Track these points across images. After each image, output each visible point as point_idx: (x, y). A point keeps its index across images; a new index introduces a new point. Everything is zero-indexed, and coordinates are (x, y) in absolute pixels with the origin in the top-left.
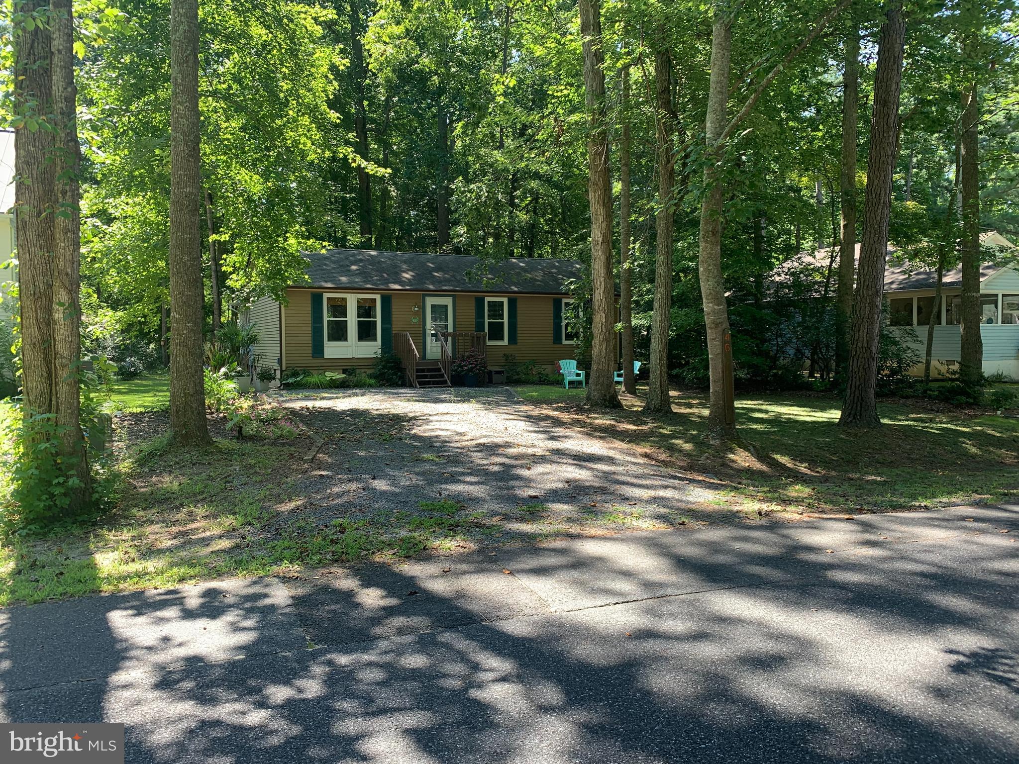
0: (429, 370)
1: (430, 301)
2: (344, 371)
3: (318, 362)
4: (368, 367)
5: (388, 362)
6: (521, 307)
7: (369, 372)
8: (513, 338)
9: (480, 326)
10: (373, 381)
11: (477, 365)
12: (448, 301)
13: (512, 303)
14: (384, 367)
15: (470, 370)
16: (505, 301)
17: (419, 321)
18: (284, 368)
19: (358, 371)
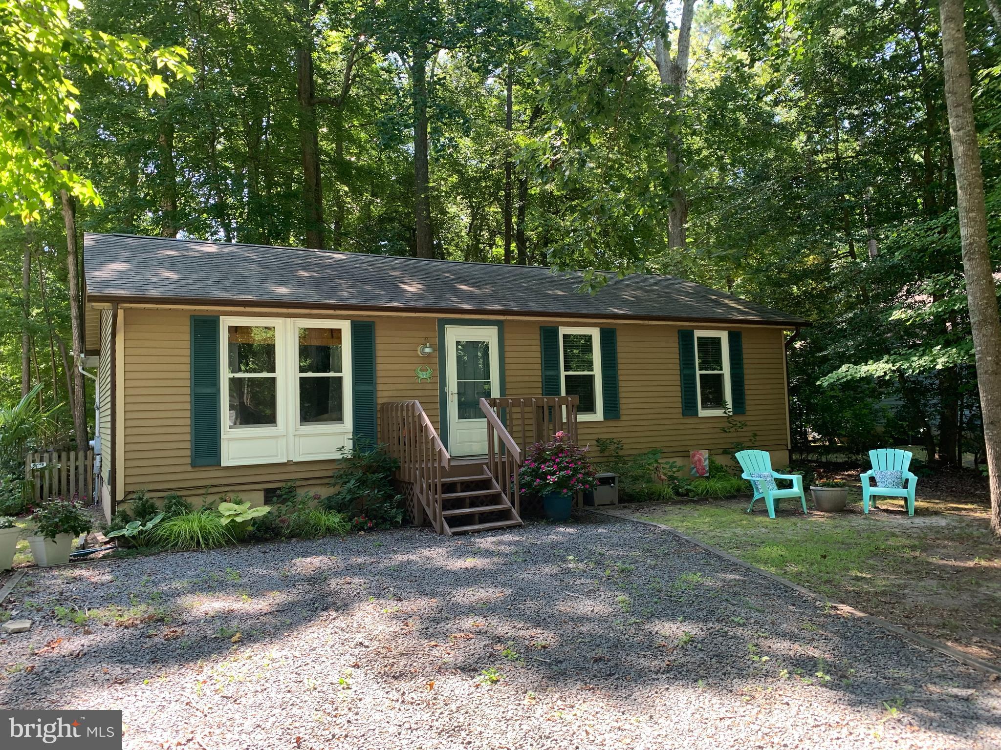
0: (467, 486)
1: (455, 335)
2: (270, 496)
3: (206, 476)
4: (321, 481)
5: (369, 469)
6: (623, 344)
7: (325, 492)
8: (612, 408)
9: (550, 385)
10: (334, 519)
11: (576, 471)
12: (488, 335)
13: (608, 337)
14: (362, 483)
15: (561, 483)
16: (595, 333)
17: (432, 376)
18: (120, 496)
19: (301, 493)
